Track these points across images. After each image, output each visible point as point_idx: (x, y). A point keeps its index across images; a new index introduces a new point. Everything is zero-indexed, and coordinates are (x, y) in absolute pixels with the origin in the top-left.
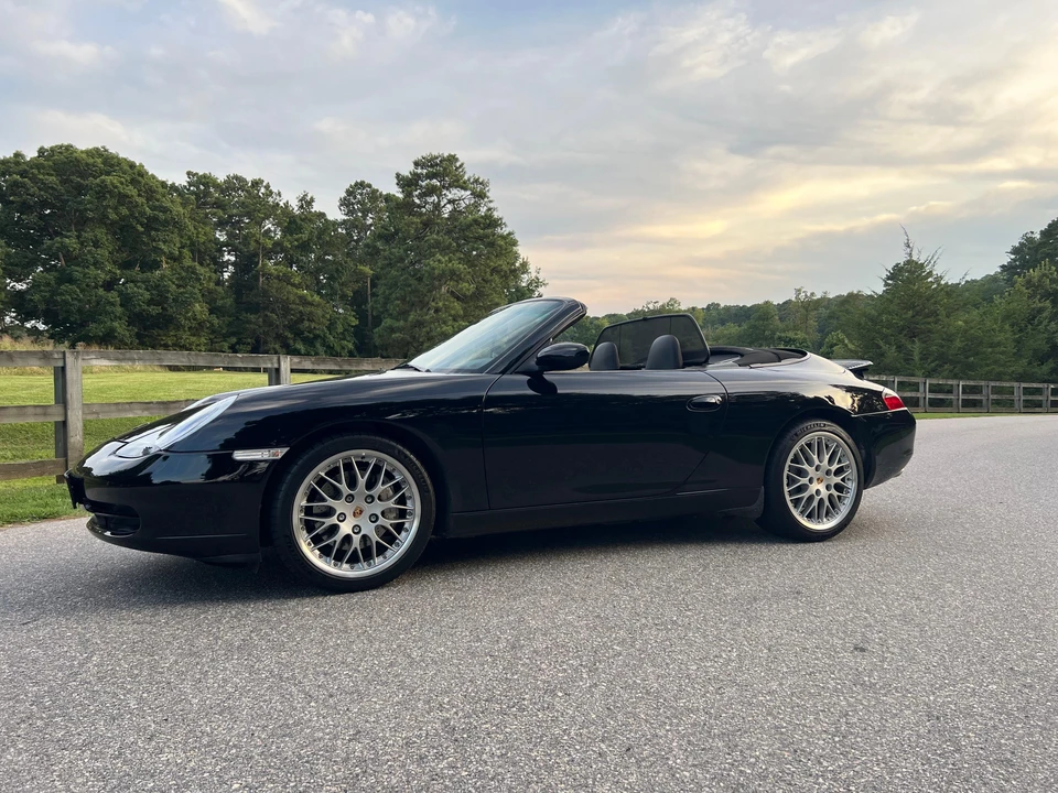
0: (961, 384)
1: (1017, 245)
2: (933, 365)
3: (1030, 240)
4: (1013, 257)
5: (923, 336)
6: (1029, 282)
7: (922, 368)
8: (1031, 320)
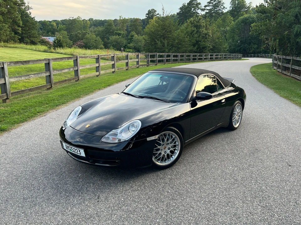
0: (180, 54)
1: (181, 7)
2: (170, 47)
3: (184, 5)
4: (180, 10)
5: (167, 38)
6: (191, 22)
7: (167, 49)
8: (191, 33)
